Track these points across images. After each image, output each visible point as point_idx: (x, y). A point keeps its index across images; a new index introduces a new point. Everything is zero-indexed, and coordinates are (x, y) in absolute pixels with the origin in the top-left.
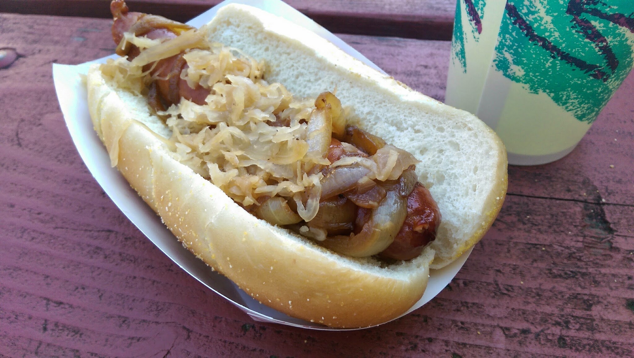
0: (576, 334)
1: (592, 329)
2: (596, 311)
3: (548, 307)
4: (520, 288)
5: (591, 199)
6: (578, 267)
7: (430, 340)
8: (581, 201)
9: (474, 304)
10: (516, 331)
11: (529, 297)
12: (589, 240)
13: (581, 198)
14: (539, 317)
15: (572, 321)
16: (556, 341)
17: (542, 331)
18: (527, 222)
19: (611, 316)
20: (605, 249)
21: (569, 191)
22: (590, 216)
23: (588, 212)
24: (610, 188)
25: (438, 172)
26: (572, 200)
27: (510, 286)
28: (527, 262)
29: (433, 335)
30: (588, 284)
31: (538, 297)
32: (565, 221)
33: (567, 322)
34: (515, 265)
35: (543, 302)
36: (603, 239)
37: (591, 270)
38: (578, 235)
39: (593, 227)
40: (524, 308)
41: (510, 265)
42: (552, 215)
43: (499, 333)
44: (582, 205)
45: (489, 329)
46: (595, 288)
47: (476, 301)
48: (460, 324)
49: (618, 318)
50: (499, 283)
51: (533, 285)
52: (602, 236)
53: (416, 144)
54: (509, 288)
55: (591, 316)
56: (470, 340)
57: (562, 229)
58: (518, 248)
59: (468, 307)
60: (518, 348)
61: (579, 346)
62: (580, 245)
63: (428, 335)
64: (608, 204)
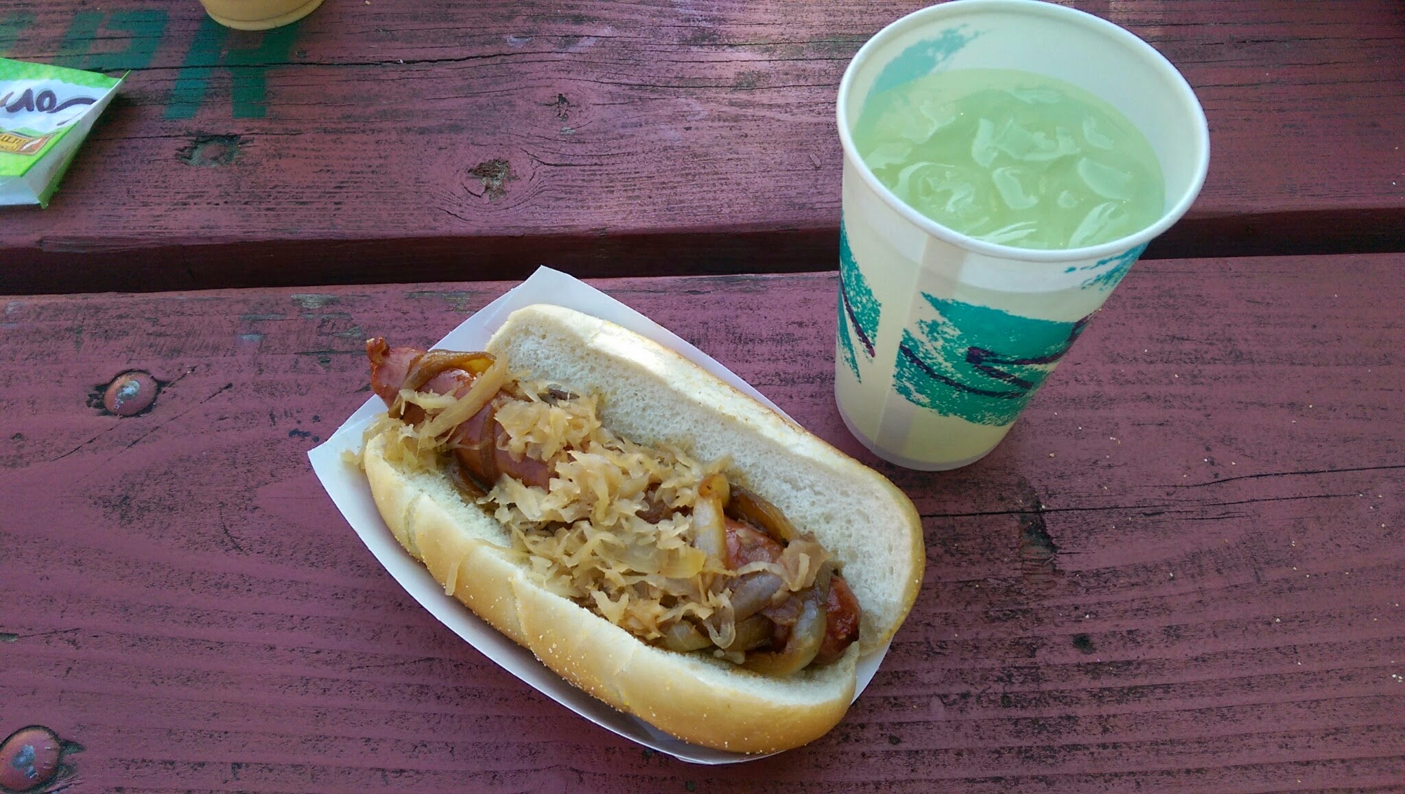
0: (1020, 689)
1: (1037, 679)
2: (1042, 656)
3: (987, 661)
4: (955, 643)
5: (1028, 506)
6: (1018, 603)
7: (863, 726)
8: (1017, 512)
9: (905, 672)
10: (956, 697)
11: (965, 652)
12: (1028, 564)
13: (1016, 508)
14: (978, 675)
15: (1015, 674)
16: (1000, 701)
17: (984, 691)
18: (954, 552)
19: (1057, 659)
20: (1047, 574)
21: (1002, 499)
22: (1029, 532)
23: (1025, 526)
24: (1050, 488)
25: (849, 547)
26: (1007, 513)
27: (944, 642)
28: (961, 607)
29: (864, 719)
30: (1030, 624)
31: (975, 651)
32: (999, 544)
33: (1010, 676)
34: (946, 614)
35: (981, 656)
36: (1045, 560)
37: (1032, 605)
38: (1016, 561)
39: (1033, 545)
40: (961, 667)
41: (940, 614)
42: (984, 537)
43: (936, 702)
44: (1017, 517)
45: (925, 700)
46: (1040, 628)
47: (907, 668)
48: (892, 700)
49: (1065, 660)
50: (931, 640)
51: (968, 635)
52: (1044, 556)
53: (818, 510)
54: (943, 645)
55: (1036, 663)
56: (906, 717)
57: (997, 555)
58: (947, 590)
59: (899, 678)
60: (959, 716)
61: (1025, 702)
62: (1019, 573)
63: (860, 721)
64: (1049, 511)
